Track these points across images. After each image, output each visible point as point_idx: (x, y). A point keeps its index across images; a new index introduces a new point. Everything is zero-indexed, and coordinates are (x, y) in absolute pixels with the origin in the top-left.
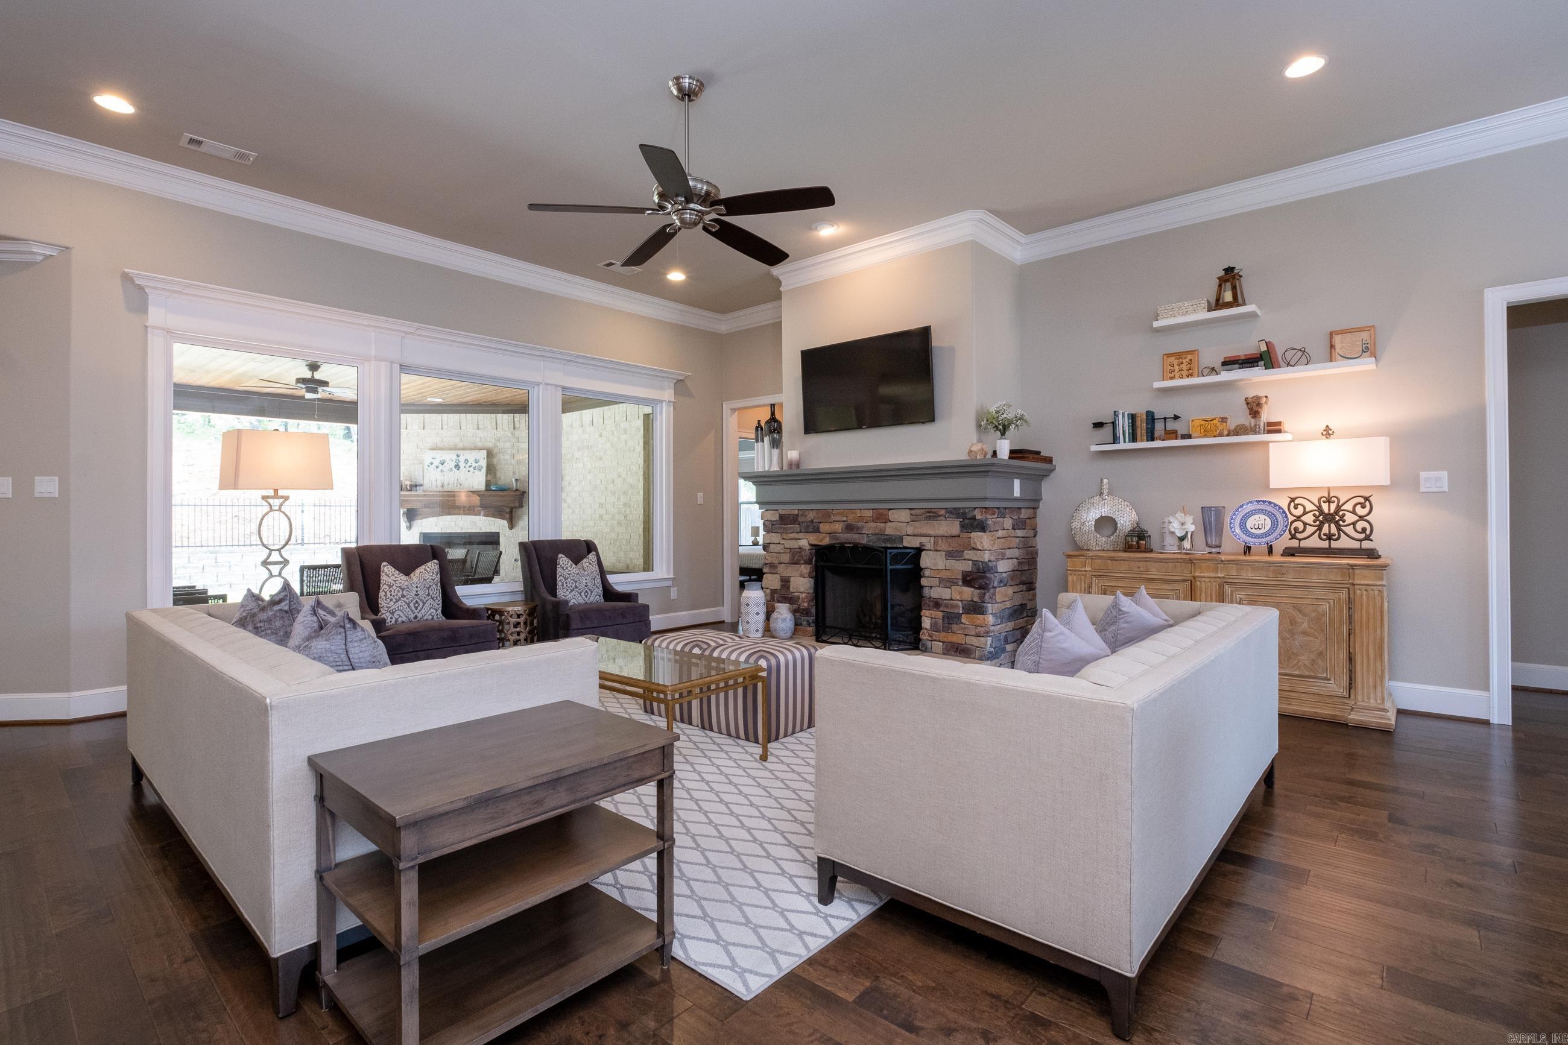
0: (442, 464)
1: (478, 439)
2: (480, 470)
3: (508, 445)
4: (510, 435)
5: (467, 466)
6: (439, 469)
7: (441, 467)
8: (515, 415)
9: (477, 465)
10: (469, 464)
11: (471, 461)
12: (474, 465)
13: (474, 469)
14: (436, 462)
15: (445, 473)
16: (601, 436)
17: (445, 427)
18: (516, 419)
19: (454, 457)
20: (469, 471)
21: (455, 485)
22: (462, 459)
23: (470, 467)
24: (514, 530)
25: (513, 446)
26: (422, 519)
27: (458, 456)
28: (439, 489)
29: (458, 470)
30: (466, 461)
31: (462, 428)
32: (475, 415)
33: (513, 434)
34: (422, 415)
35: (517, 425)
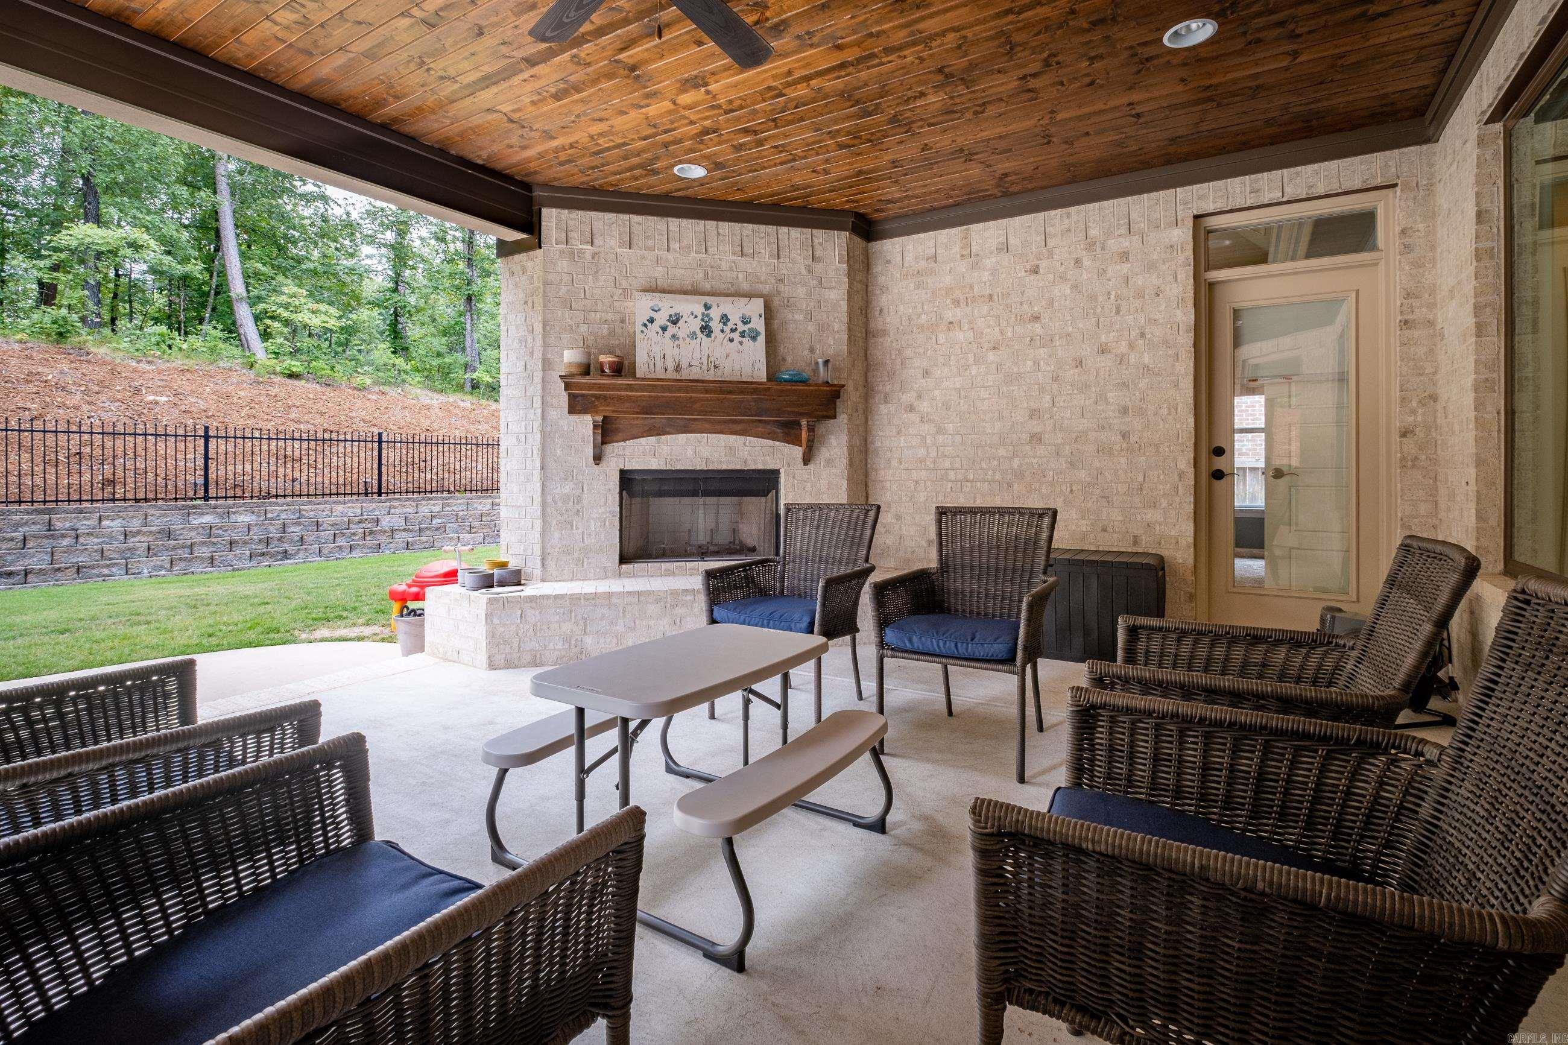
0: (675, 322)
1: (741, 276)
2: (754, 339)
3: (801, 291)
4: (804, 272)
5: (727, 329)
6: (668, 334)
7: (672, 330)
8: (815, 231)
9: (746, 328)
10: (730, 325)
11: (735, 319)
12: (741, 327)
13: (742, 336)
14: (662, 319)
15: (681, 342)
16: (1035, 270)
17: (675, 246)
18: (816, 241)
19: (699, 310)
20: (731, 340)
21: (705, 367)
22: (715, 314)
23: (733, 331)
24: (811, 466)
25: (809, 294)
26: (624, 440)
27: (707, 307)
28: (671, 374)
29: (709, 336)
30: (725, 319)
31: (710, 250)
32: (737, 226)
33: (810, 270)
34: (626, 217)
35: (818, 253)
